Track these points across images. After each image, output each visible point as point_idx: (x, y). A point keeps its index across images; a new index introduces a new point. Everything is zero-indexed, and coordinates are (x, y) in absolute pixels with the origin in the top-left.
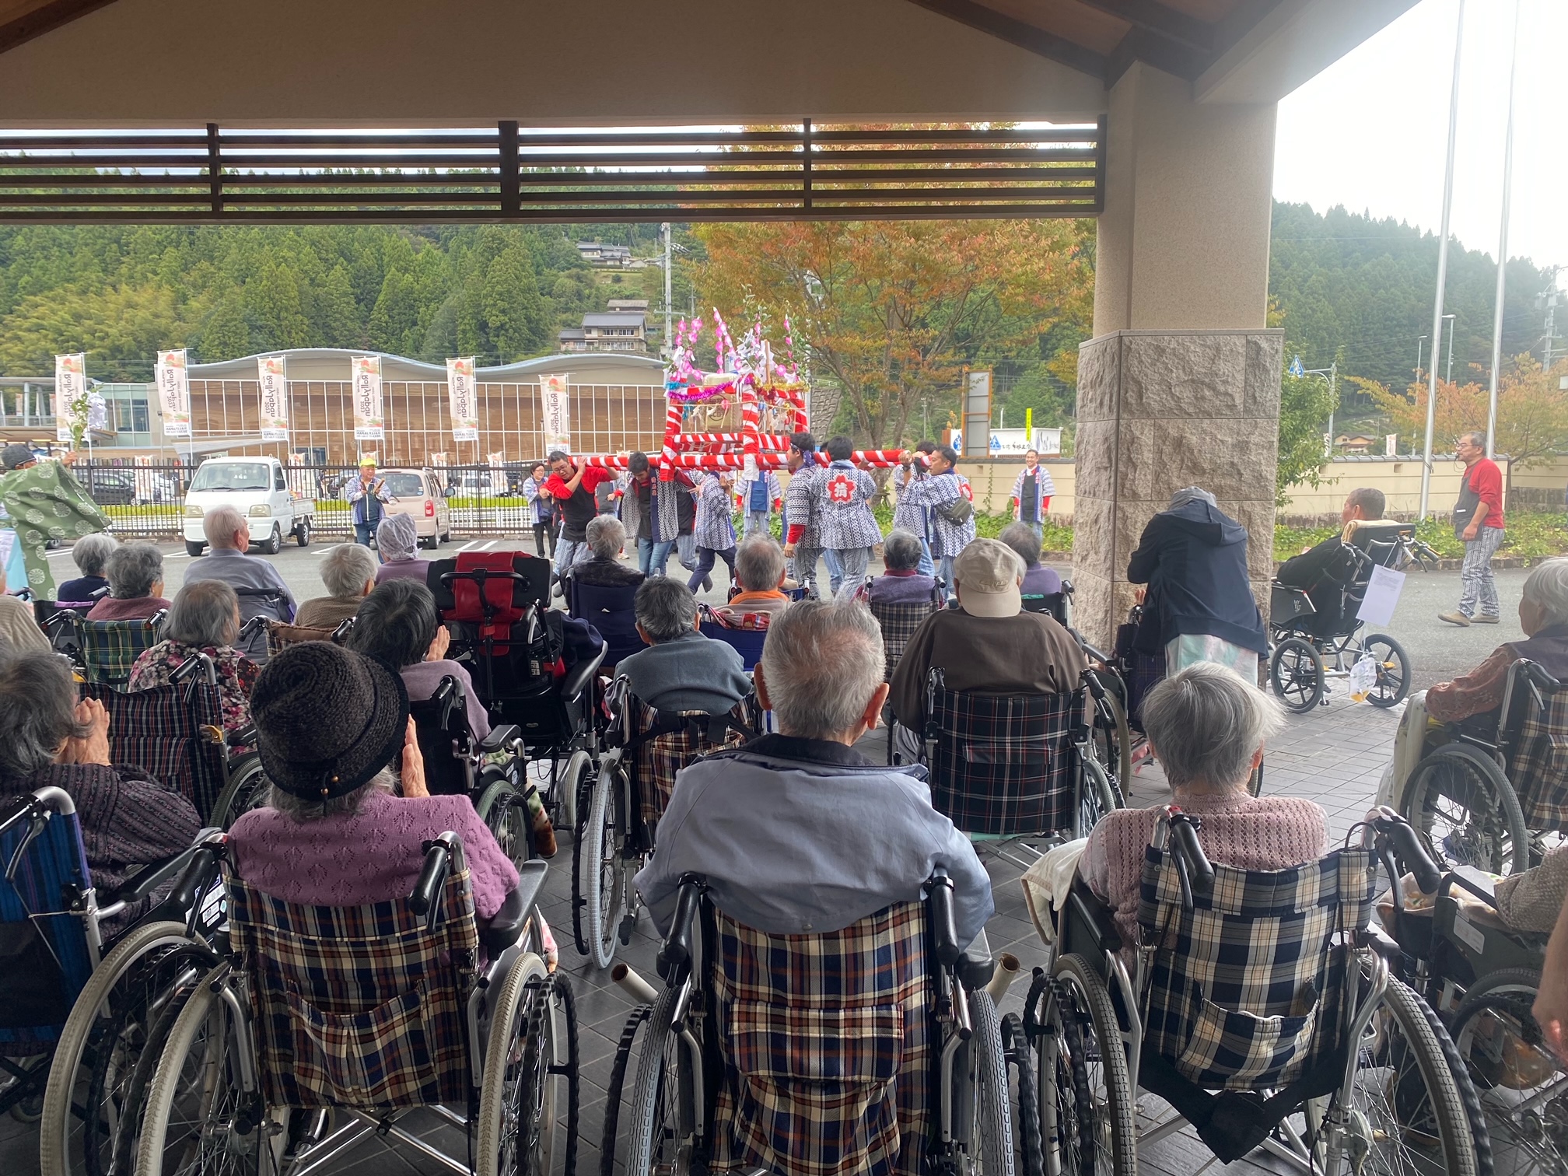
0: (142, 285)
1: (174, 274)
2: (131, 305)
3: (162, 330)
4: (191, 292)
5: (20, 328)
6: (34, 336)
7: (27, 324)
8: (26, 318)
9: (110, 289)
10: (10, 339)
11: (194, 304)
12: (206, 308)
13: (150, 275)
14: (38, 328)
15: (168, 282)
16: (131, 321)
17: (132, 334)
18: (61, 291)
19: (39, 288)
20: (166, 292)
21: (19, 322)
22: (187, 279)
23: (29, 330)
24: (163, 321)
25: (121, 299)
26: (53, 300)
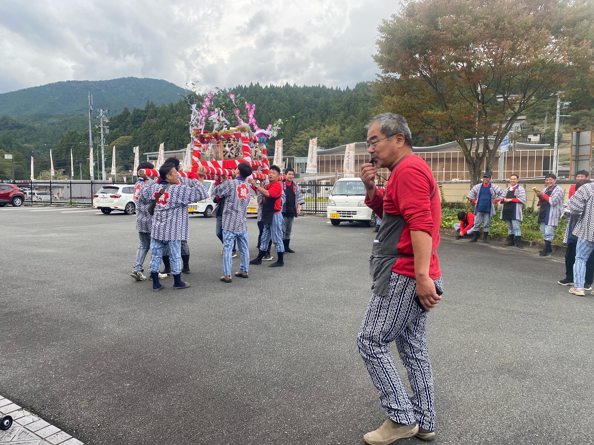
0: (332, 125)
1: (342, 120)
2: (328, 132)
3: (336, 139)
4: (346, 126)
5: (296, 141)
6: (299, 144)
7: (298, 140)
8: (298, 138)
9: (323, 127)
10: (294, 145)
11: (347, 130)
12: (350, 131)
13: (335, 121)
14: (301, 141)
15: (340, 123)
16: (327, 137)
17: (327, 141)
18: (309, 129)
19: (303, 128)
20: (339, 127)
21: (296, 139)
22: (346, 121)
23: (299, 142)
24: (337, 136)
25: (325, 130)
26: (307, 132)
